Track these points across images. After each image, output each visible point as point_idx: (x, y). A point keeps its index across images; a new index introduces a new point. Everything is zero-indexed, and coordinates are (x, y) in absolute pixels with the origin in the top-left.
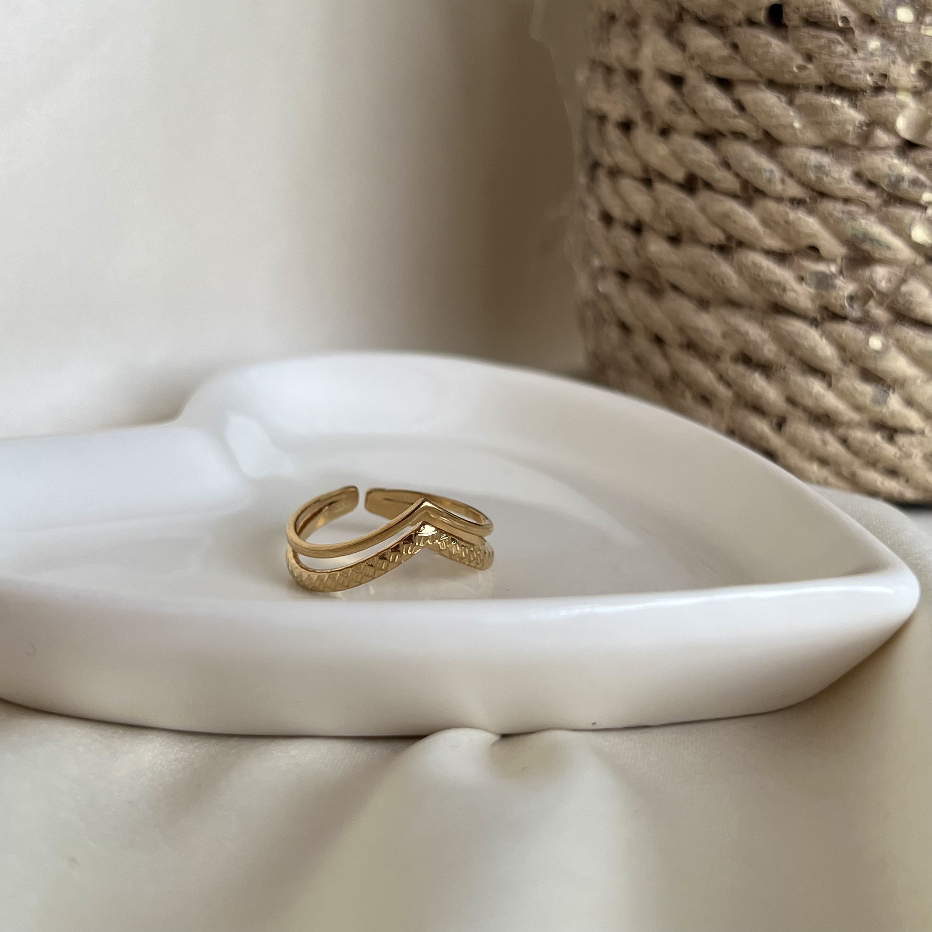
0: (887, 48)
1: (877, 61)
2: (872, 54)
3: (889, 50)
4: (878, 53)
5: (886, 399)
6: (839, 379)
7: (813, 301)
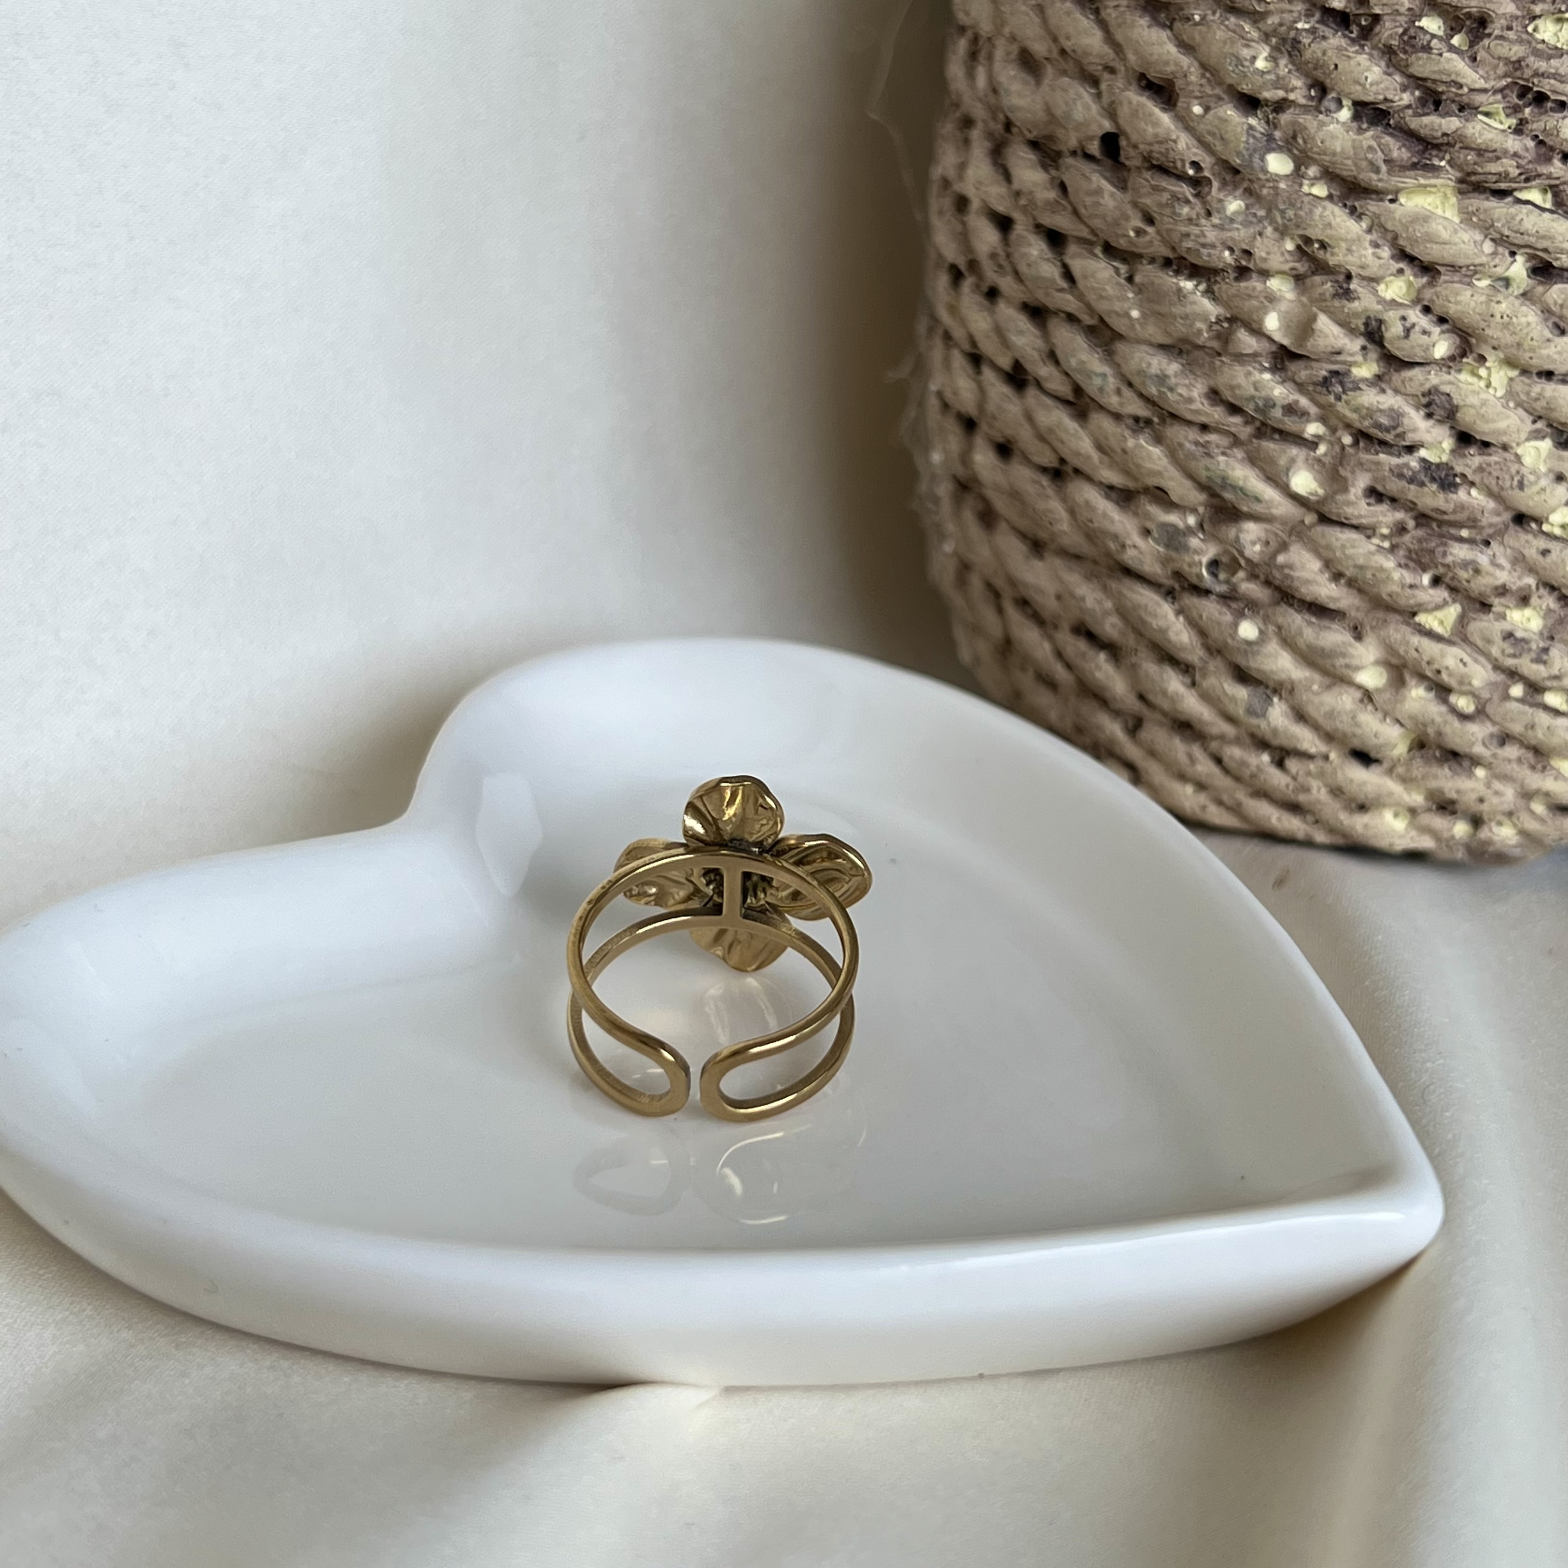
0: (1253, 211)
1: (1238, 229)
2: (1232, 220)
3: (1255, 215)
4: (1240, 219)
5: (1267, 710)
6: (1204, 676)
7: (1162, 564)
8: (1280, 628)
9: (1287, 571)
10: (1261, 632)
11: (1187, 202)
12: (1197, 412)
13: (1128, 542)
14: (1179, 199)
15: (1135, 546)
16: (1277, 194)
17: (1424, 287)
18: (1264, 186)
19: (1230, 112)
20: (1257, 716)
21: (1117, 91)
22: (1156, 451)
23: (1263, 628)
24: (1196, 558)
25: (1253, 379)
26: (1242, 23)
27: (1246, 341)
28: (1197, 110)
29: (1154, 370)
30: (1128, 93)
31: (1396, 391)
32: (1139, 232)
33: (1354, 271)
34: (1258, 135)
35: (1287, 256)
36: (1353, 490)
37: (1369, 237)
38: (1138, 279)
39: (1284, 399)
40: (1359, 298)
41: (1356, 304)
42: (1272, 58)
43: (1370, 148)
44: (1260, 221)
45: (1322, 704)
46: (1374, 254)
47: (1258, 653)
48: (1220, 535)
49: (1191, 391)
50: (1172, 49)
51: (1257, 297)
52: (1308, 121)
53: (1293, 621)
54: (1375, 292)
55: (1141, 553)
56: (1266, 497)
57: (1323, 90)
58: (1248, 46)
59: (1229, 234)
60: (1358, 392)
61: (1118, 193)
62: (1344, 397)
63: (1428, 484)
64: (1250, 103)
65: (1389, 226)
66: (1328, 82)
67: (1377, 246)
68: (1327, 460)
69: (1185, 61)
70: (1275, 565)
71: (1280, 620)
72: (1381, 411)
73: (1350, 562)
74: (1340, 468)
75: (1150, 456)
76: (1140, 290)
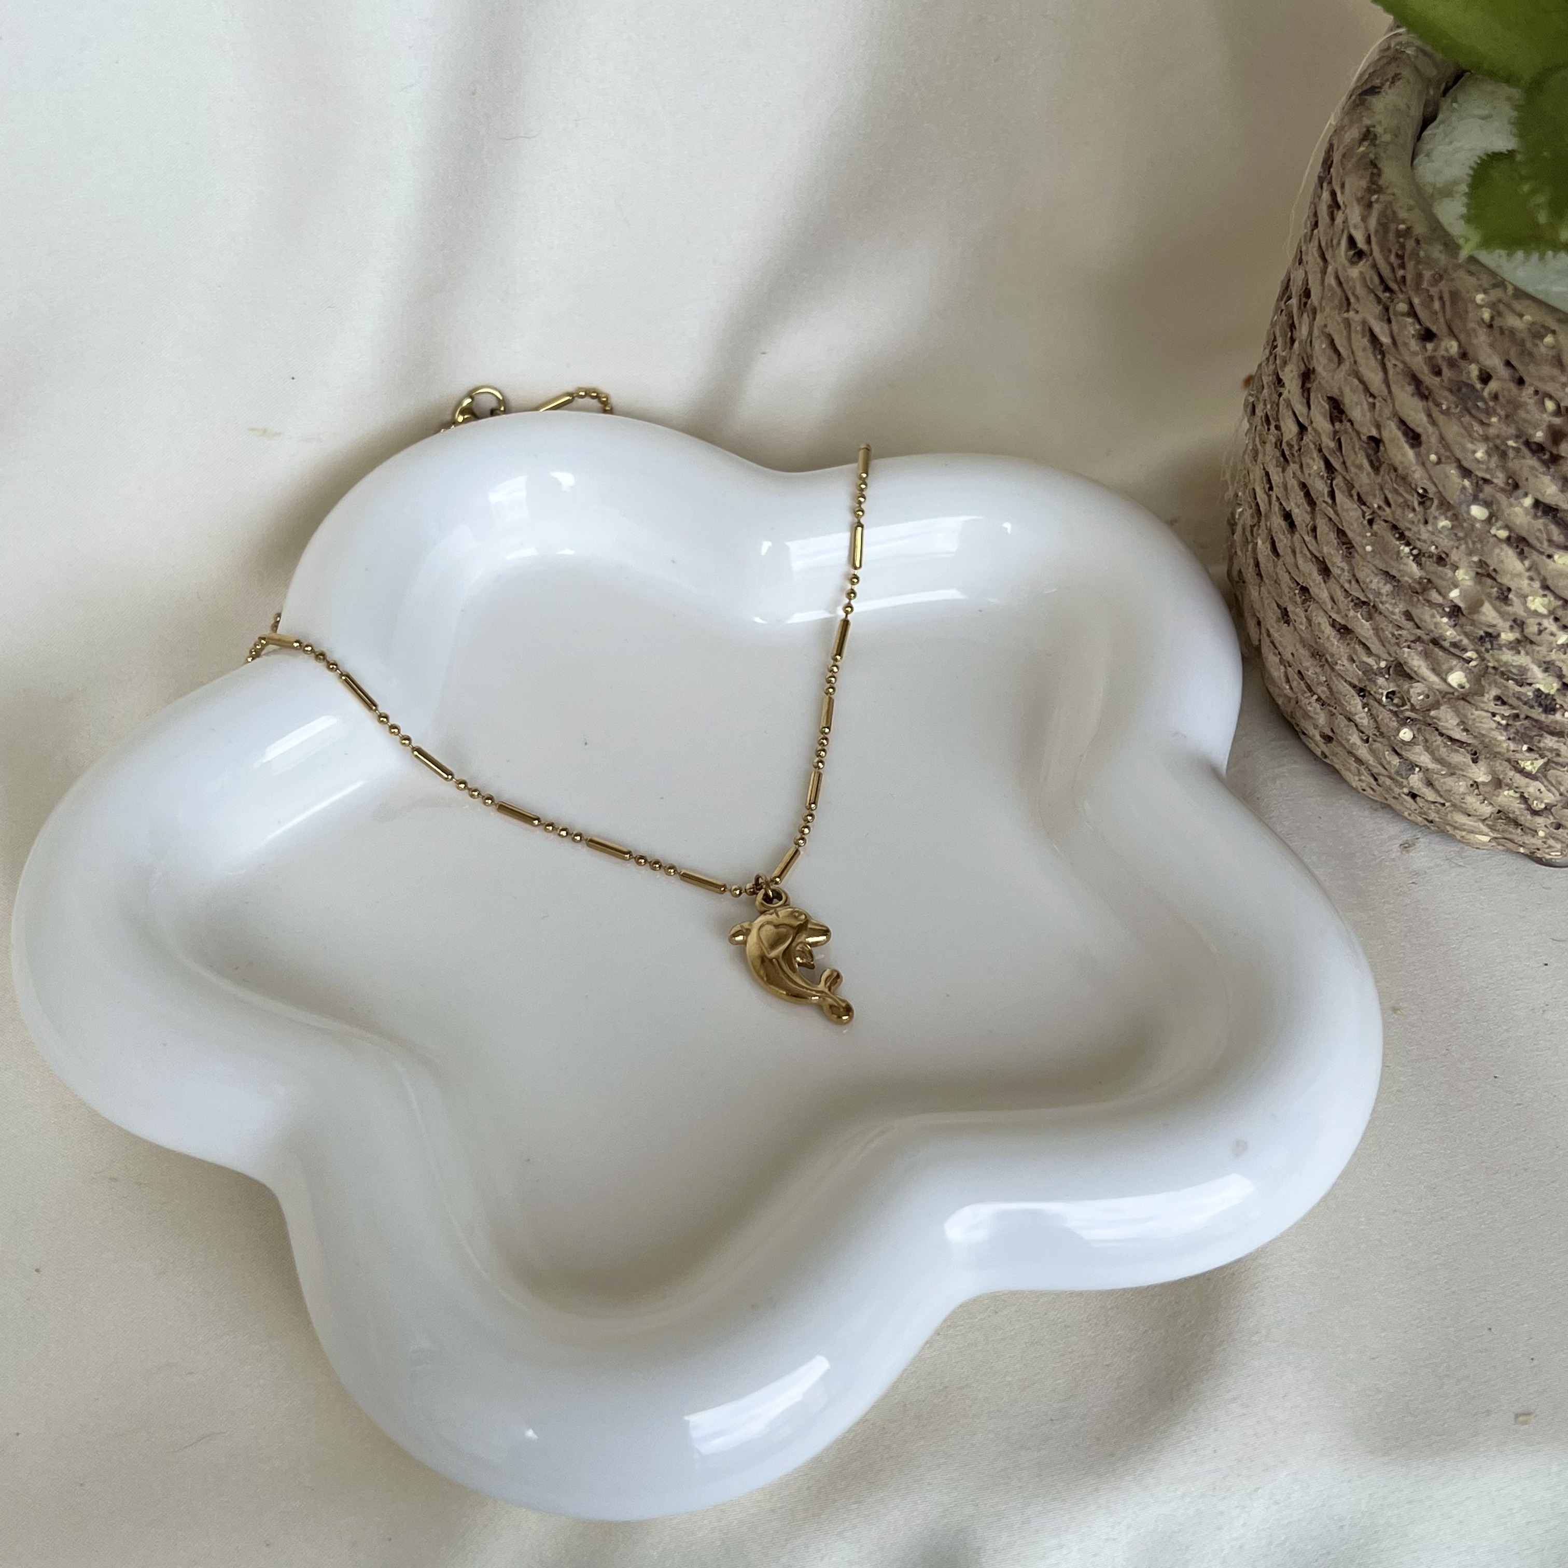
8: (1426, 741)
9: (1435, 720)
10: (1414, 737)
11: (1414, 510)
12: (1396, 620)
13: (1339, 662)
14: (1408, 506)
15: (1344, 666)
16: (1473, 530)
17: (1558, 607)
18: (1465, 521)
19: (1453, 472)
20: (1401, 776)
21: (1385, 416)
22: (1367, 624)
23: (1416, 736)
24: (1380, 691)
25: (1435, 620)
26: (1473, 423)
27: (1434, 596)
28: (1433, 457)
29: (1373, 586)
30: (1391, 422)
31: (1527, 653)
32: (1379, 507)
33: (1513, 588)
34: (1468, 494)
35: (1474, 566)
36: (1487, 696)
37: (1528, 574)
38: (1375, 527)
39: (1453, 638)
40: (1511, 605)
41: (1510, 609)
42: (1488, 453)
43: (1539, 530)
44: (1459, 539)
45: (1444, 783)
46: (1529, 585)
47: (1409, 751)
48: (1399, 683)
49: (1395, 608)
50: (1424, 418)
51: (1447, 581)
52: (1502, 498)
53: (1435, 741)
54: (1525, 603)
55: (1348, 671)
56: (1431, 680)
57: (1516, 486)
58: (1472, 443)
59: (1436, 539)
60: (1500, 652)
61: (1373, 474)
62: (1491, 652)
63: (1536, 707)
64: (1466, 472)
65: (1542, 572)
66: (1520, 484)
67: (1531, 579)
68: (1476, 670)
69: (1430, 429)
70: (1429, 716)
71: (1428, 736)
72: (1514, 666)
73: (1477, 730)
74: (1482, 679)
75: (1362, 626)
76: (1374, 534)
